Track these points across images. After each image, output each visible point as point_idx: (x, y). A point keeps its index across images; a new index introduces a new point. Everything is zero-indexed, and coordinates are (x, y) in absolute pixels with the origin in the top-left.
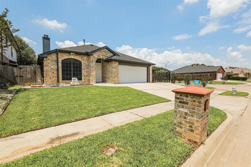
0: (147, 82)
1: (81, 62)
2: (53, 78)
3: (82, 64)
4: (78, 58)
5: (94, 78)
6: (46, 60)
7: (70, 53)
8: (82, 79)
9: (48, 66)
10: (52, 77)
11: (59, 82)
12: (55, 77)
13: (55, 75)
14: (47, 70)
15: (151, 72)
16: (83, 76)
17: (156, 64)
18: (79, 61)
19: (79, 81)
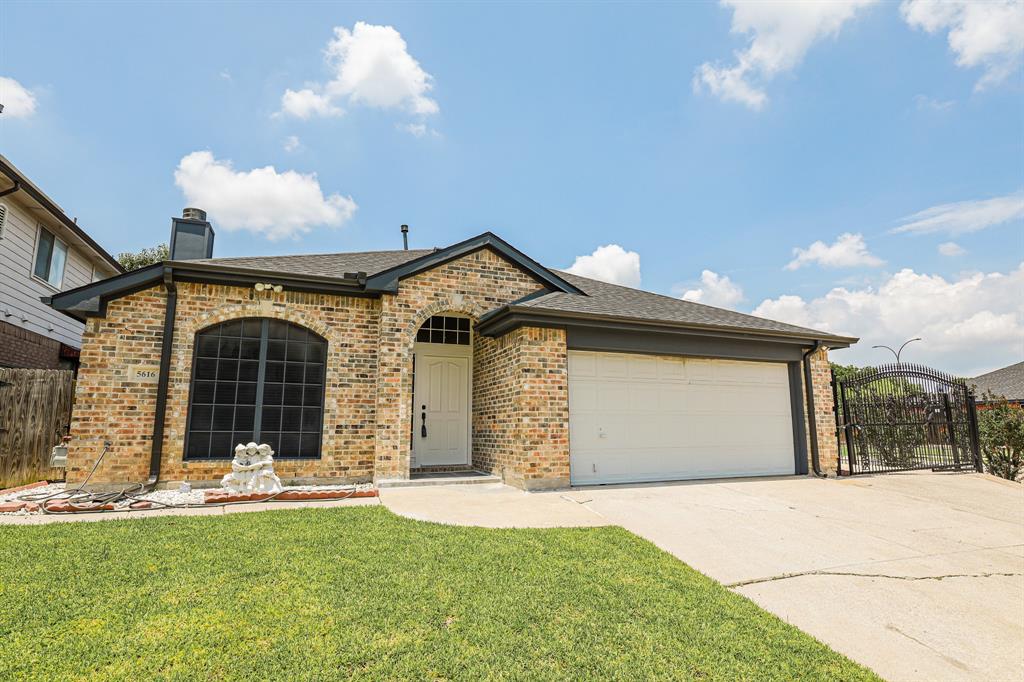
1: (325, 342)
2: (126, 448)
3: (331, 349)
4: (305, 313)
5: (398, 443)
6: (96, 330)
7: (252, 286)
8: (324, 453)
9: (102, 366)
10: (117, 439)
11: (163, 470)
12: (139, 439)
13: (143, 426)
14: (90, 395)
15: (823, 399)
16: (332, 432)
17: (855, 341)
18: (312, 334)
19: (299, 462)
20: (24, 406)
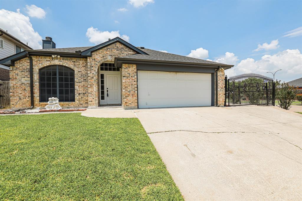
0: (213, 105)
1: (74, 71)
2: (25, 99)
3: (75, 73)
4: (68, 63)
5: (94, 97)
6: (13, 69)
7: (51, 56)
8: (76, 100)
9: (16, 79)
10: (22, 97)
11: (35, 104)
12: (28, 97)
13: (28, 94)
14: (14, 86)
16: (77, 95)
18: (70, 69)
19: (69, 103)
20: (7, 90)
